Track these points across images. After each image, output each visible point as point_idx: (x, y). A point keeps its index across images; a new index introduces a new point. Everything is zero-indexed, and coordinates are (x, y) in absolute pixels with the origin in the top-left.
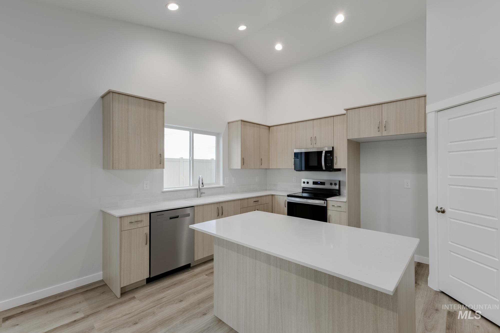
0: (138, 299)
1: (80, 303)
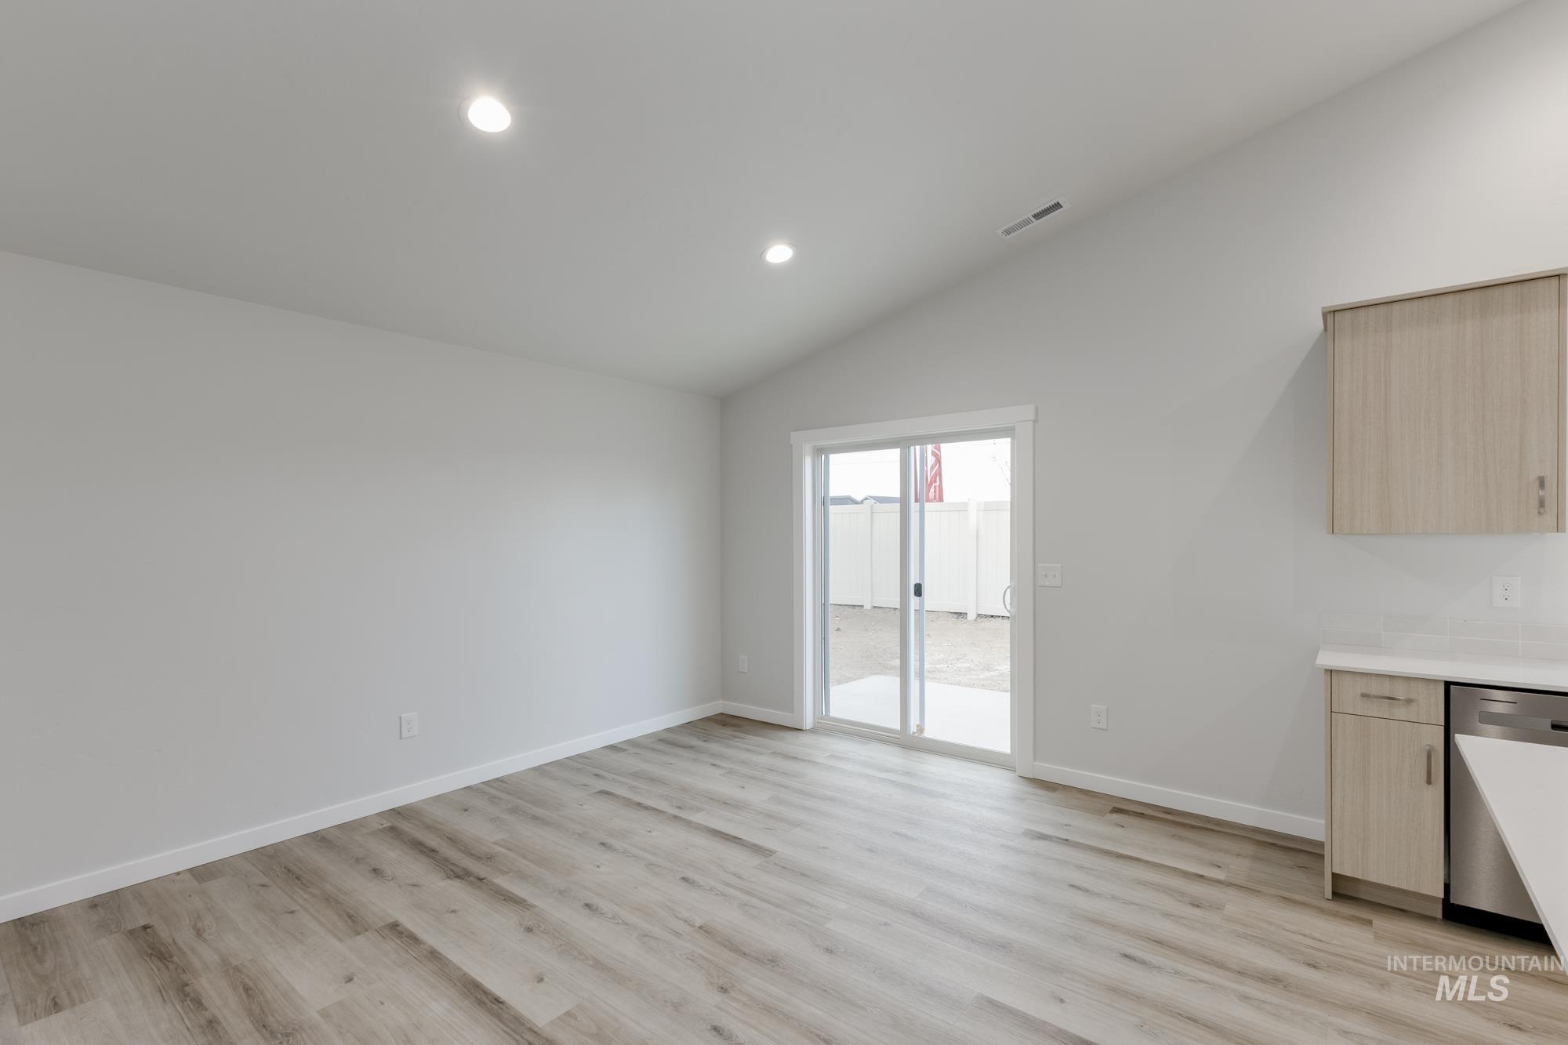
0: (1375, 932)
1: (1238, 855)
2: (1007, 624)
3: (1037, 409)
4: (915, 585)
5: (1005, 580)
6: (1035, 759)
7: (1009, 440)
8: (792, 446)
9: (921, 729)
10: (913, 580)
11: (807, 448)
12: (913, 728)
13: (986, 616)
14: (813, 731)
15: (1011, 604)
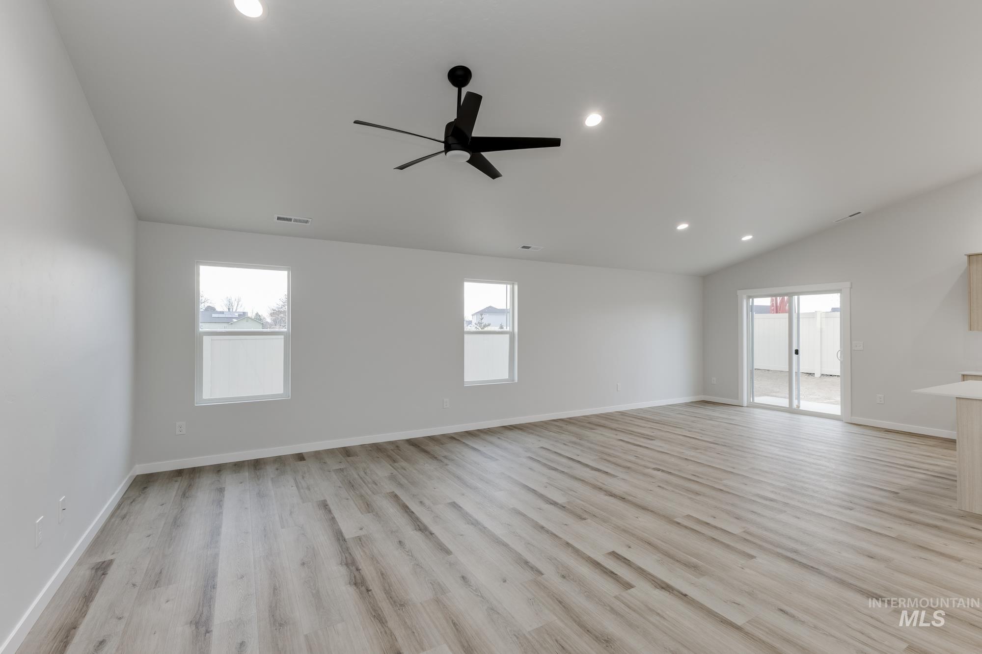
2: (838, 380)
3: (851, 284)
4: (796, 350)
5: (838, 347)
6: (852, 415)
7: (839, 294)
8: (737, 296)
9: (798, 407)
10: (795, 348)
11: (745, 296)
12: (795, 406)
13: (827, 375)
14: (747, 407)
15: (840, 357)
